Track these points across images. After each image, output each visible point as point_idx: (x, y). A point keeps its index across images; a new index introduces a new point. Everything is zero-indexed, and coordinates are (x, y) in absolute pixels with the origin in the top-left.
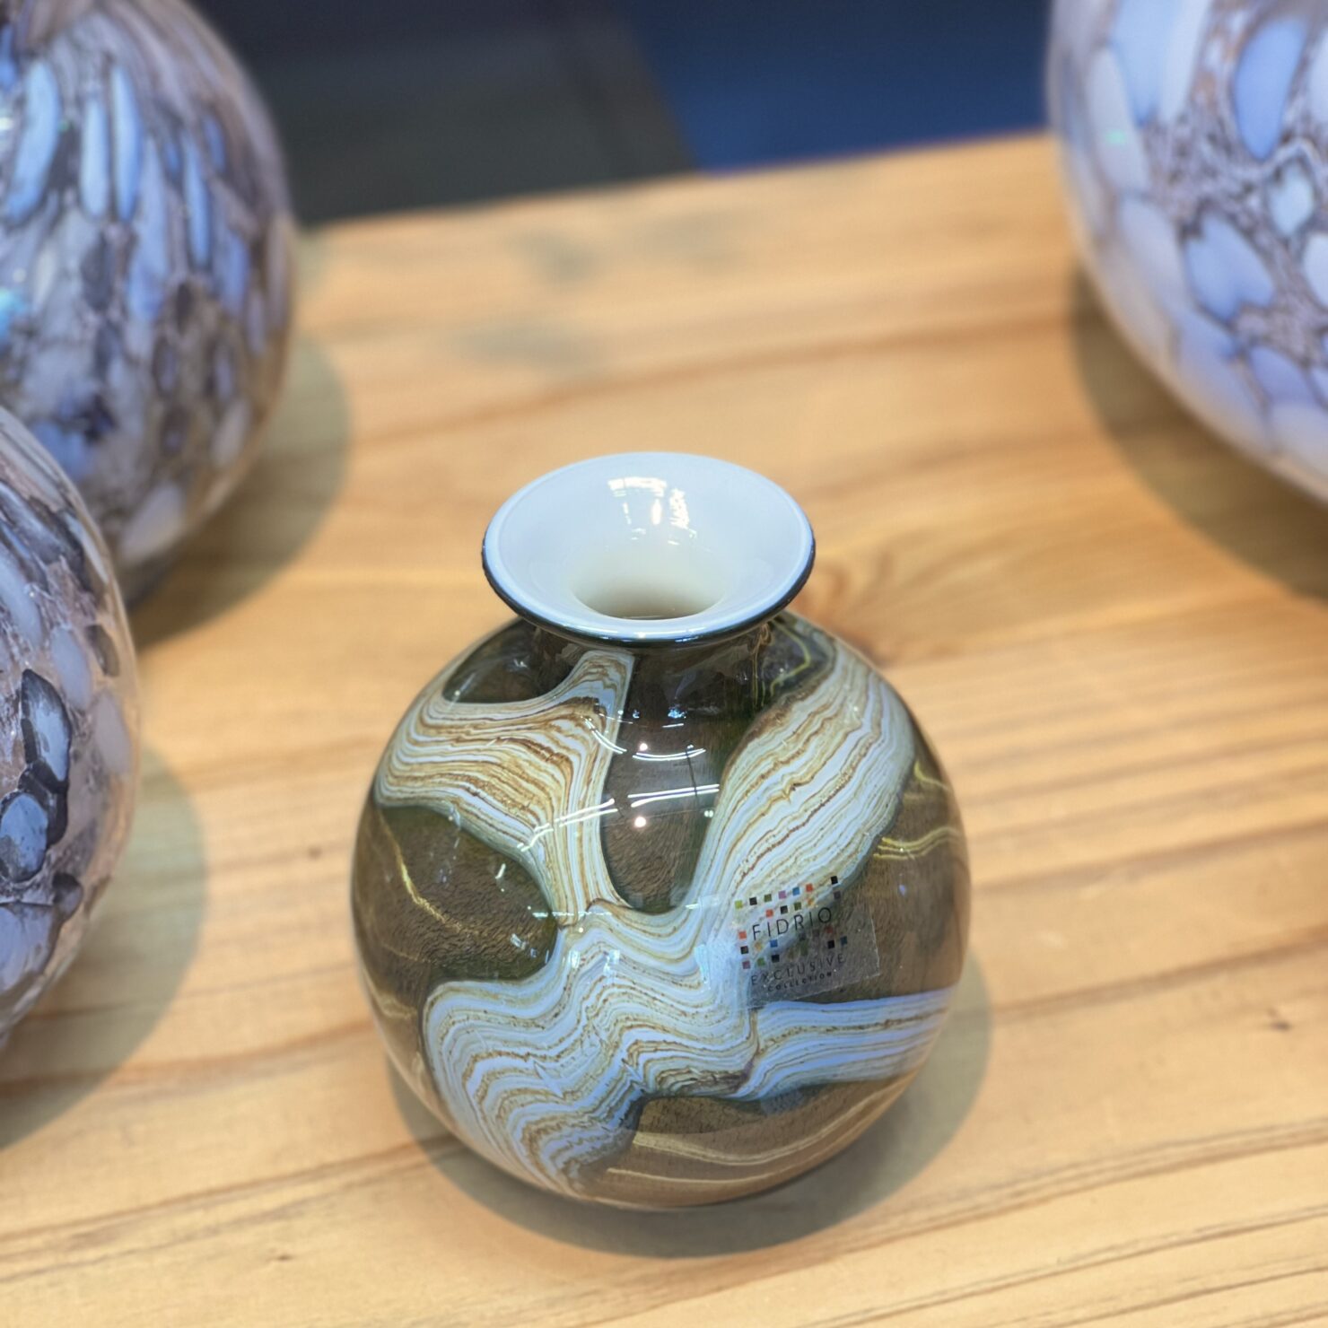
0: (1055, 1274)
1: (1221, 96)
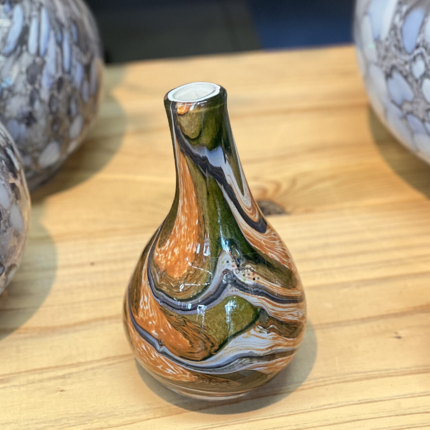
0: (310, 411)
1: (398, 32)
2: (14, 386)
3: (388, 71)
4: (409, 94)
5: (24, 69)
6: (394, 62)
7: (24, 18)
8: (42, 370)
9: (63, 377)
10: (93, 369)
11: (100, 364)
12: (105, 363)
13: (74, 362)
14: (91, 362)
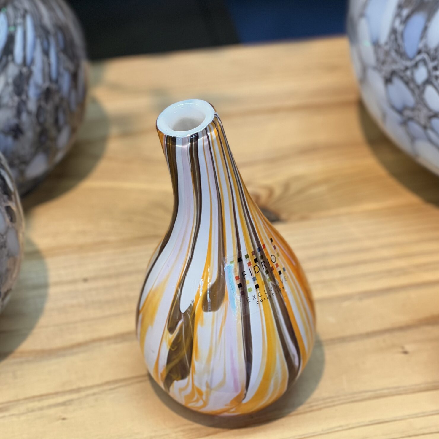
0: (321, 434)
1: (399, 37)
2: (13, 415)
3: (388, 75)
4: (410, 100)
5: (10, 80)
6: (395, 67)
7: (9, 26)
8: (41, 397)
9: (64, 404)
10: (94, 394)
11: (101, 389)
12: (106, 387)
13: (74, 387)
14: (91, 387)
